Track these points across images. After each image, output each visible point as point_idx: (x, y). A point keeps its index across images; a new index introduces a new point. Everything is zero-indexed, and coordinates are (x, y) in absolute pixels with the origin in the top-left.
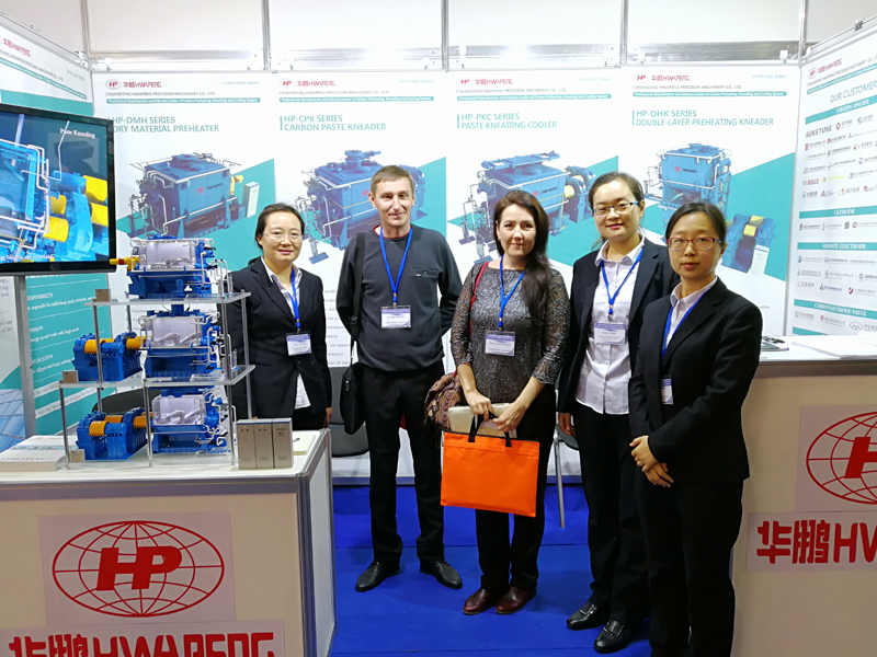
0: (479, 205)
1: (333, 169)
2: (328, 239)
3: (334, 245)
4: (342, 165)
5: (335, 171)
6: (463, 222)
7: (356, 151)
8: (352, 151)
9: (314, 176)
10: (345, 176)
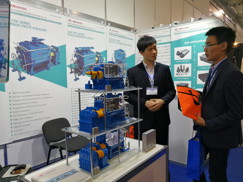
0: (75, 61)
1: (27, 43)
2: (25, 71)
3: (28, 73)
4: (31, 42)
5: (28, 44)
6: (71, 66)
7: (36, 38)
8: (34, 38)
9: (19, 45)
10: (32, 47)
